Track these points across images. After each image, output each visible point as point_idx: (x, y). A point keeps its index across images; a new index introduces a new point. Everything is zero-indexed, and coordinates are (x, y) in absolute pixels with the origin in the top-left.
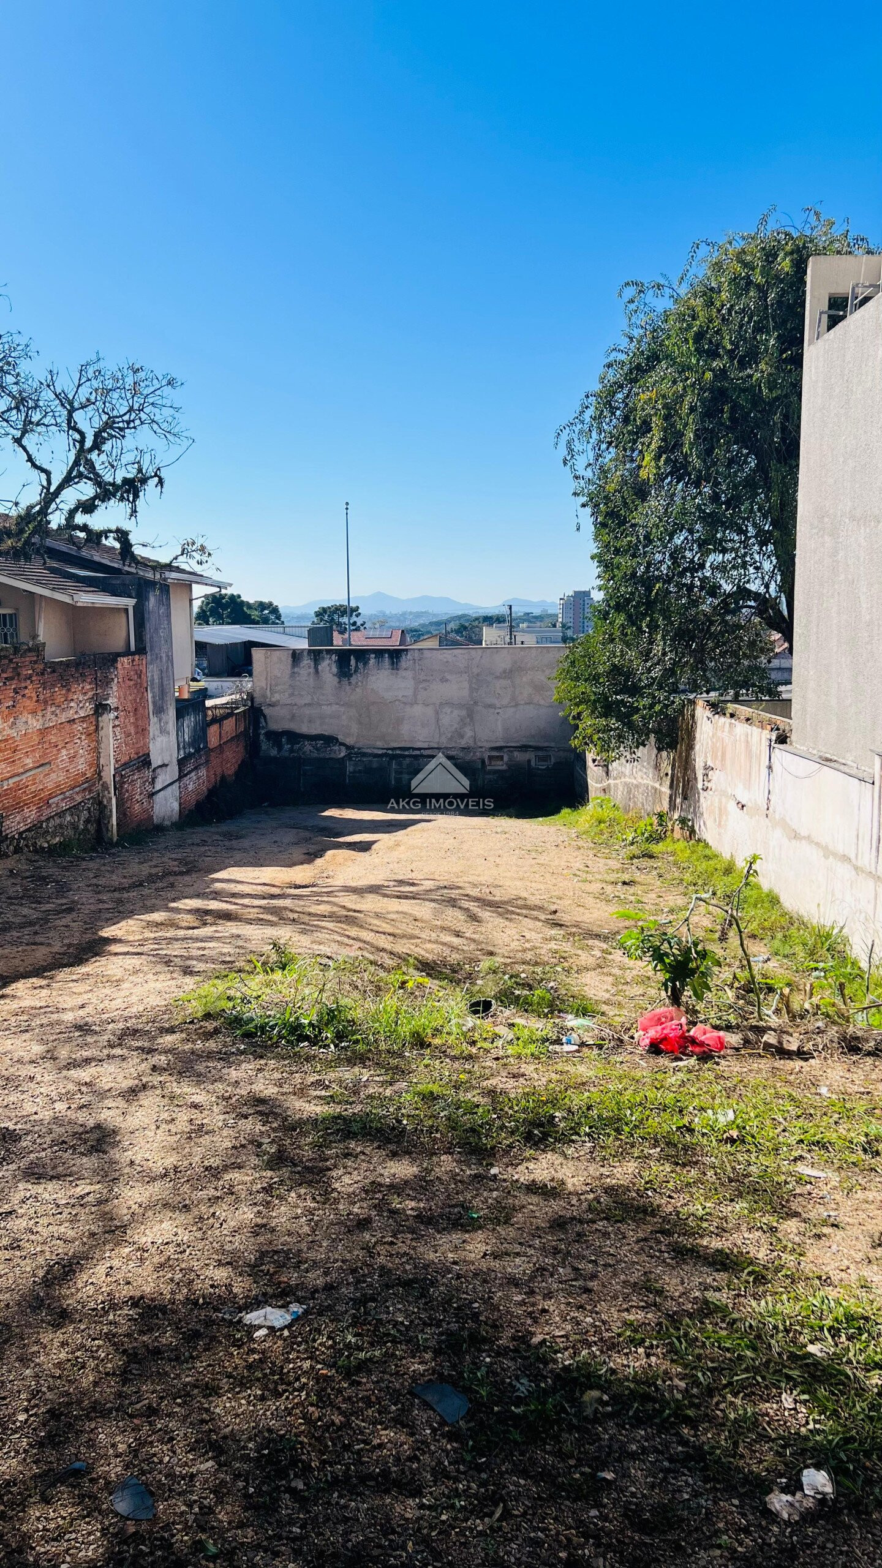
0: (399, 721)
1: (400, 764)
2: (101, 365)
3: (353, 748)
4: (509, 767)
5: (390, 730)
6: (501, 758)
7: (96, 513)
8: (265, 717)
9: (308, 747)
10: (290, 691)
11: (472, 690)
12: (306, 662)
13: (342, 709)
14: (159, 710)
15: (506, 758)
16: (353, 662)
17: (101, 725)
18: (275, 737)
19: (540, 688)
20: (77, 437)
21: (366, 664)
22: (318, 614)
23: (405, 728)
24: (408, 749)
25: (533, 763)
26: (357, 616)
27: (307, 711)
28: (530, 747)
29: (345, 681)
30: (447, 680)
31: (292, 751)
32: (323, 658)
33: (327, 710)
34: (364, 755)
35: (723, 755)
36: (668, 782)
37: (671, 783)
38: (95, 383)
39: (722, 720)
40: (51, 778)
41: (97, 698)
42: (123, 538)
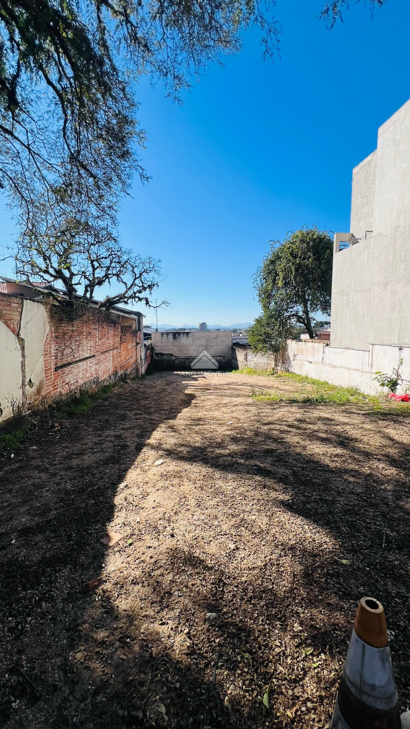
0: (188, 350)
1: (189, 360)
2: (140, 257)
3: (177, 357)
4: (217, 360)
5: (186, 352)
6: (214, 358)
7: (142, 293)
8: (155, 349)
9: (165, 357)
10: (161, 343)
11: (207, 342)
12: (165, 335)
13: (174, 347)
14: (142, 346)
16: (177, 335)
17: (137, 348)
18: (157, 354)
19: (223, 342)
20: (134, 274)
21: (180, 336)
23: (190, 352)
24: (191, 356)
25: (222, 360)
26: (151, 328)
27: (165, 348)
28: (221, 356)
29: (175, 340)
30: (200, 340)
31: (161, 358)
32: (169, 334)
33: (170, 347)
34: (180, 358)
35: (302, 351)
36: (273, 360)
37: (276, 361)
38: (139, 261)
39: (301, 343)
40: (132, 360)
41: (136, 341)
42: (147, 300)
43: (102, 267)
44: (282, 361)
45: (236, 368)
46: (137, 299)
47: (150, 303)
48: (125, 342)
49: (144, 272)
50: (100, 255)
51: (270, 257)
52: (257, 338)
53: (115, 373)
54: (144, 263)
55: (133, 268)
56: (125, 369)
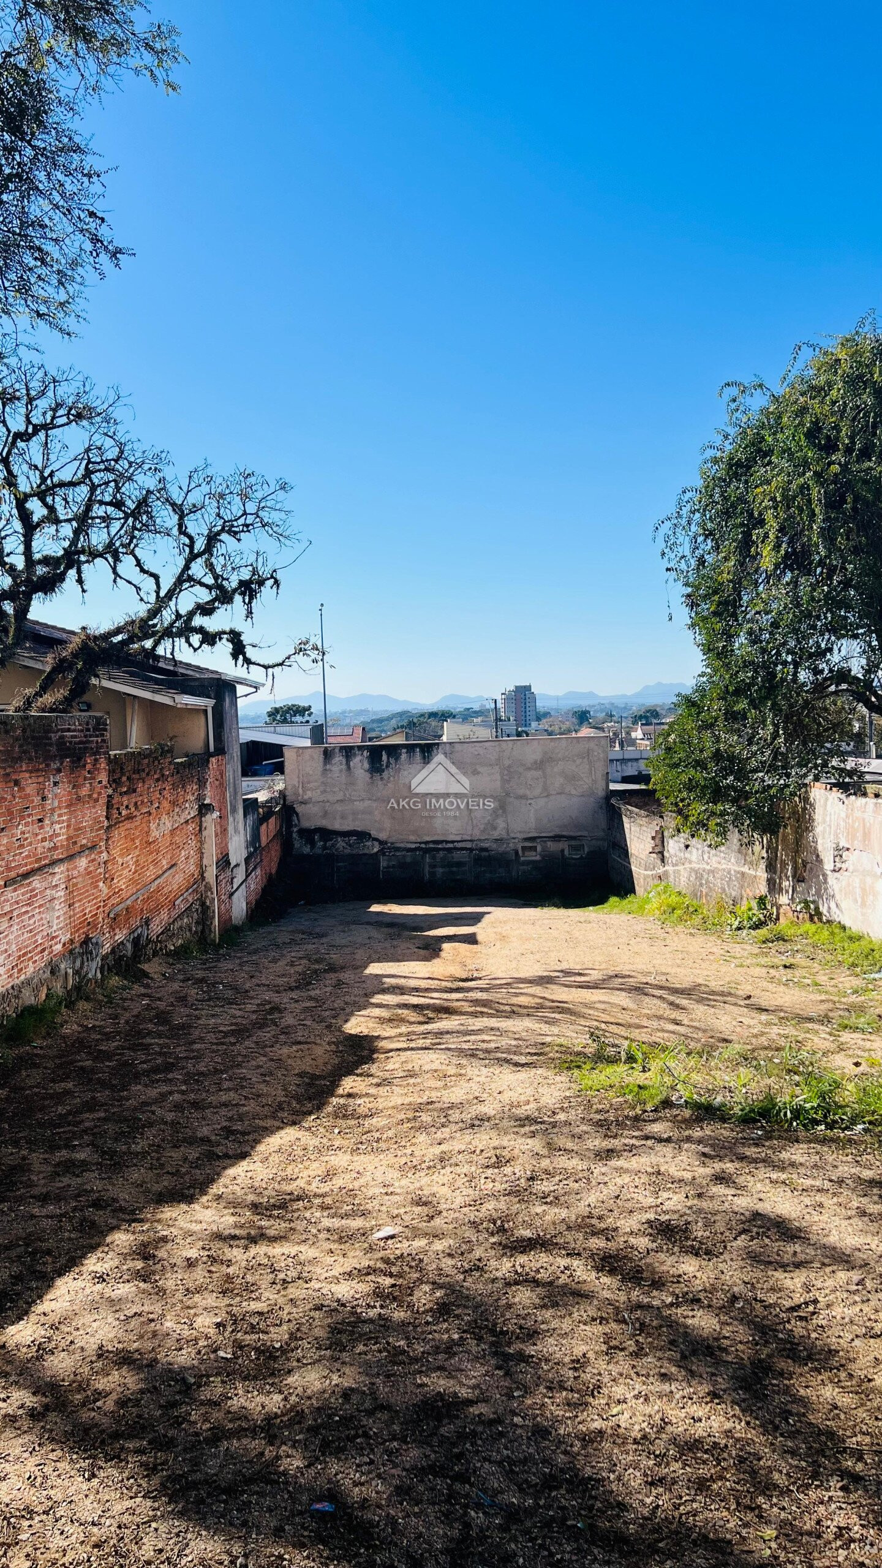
1: (434, 857)
2: (210, 472)
3: (386, 843)
4: (543, 857)
5: (423, 824)
6: (534, 849)
8: (297, 815)
9: (341, 843)
10: (322, 788)
11: (504, 781)
12: (338, 759)
13: (375, 805)
14: (234, 810)
15: (539, 849)
16: (384, 757)
17: (204, 825)
18: (308, 834)
19: (572, 778)
20: (187, 541)
21: (397, 759)
22: (270, 714)
24: (441, 842)
25: (566, 853)
26: (310, 715)
27: (339, 808)
28: (564, 836)
29: (377, 776)
30: (478, 773)
31: (324, 848)
32: (355, 755)
33: (360, 806)
34: (398, 849)
35: (866, 835)
36: (763, 865)
37: (771, 867)
38: (205, 489)
39: (862, 801)
40: (177, 880)
41: (200, 798)
42: (235, 638)
43: (57, 521)
44: (795, 869)
45: (624, 886)
46: (196, 639)
47: (250, 652)
48: (130, 817)
49: (223, 530)
50: (51, 475)
51: (728, 447)
52: (684, 778)
53: (85, 947)
54: (222, 496)
55: (182, 517)
56: (135, 922)
